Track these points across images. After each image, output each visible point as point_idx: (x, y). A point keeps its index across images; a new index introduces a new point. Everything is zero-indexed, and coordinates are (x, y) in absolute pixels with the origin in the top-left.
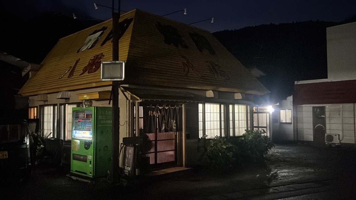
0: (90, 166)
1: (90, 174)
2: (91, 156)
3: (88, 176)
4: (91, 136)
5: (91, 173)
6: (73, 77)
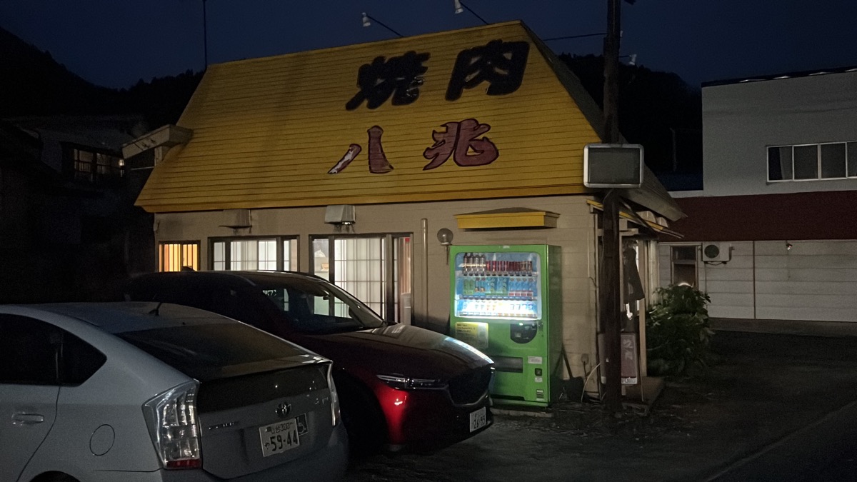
0: (539, 380)
1: (538, 400)
2: (541, 359)
3: (528, 403)
5: (540, 396)
6: (393, 172)
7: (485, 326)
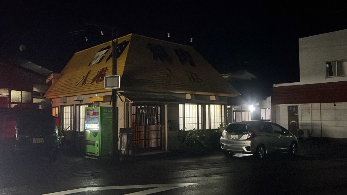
0: (98, 148)
2: (98, 141)
3: (96, 155)
4: (98, 127)
6: (85, 85)
7: (89, 131)
